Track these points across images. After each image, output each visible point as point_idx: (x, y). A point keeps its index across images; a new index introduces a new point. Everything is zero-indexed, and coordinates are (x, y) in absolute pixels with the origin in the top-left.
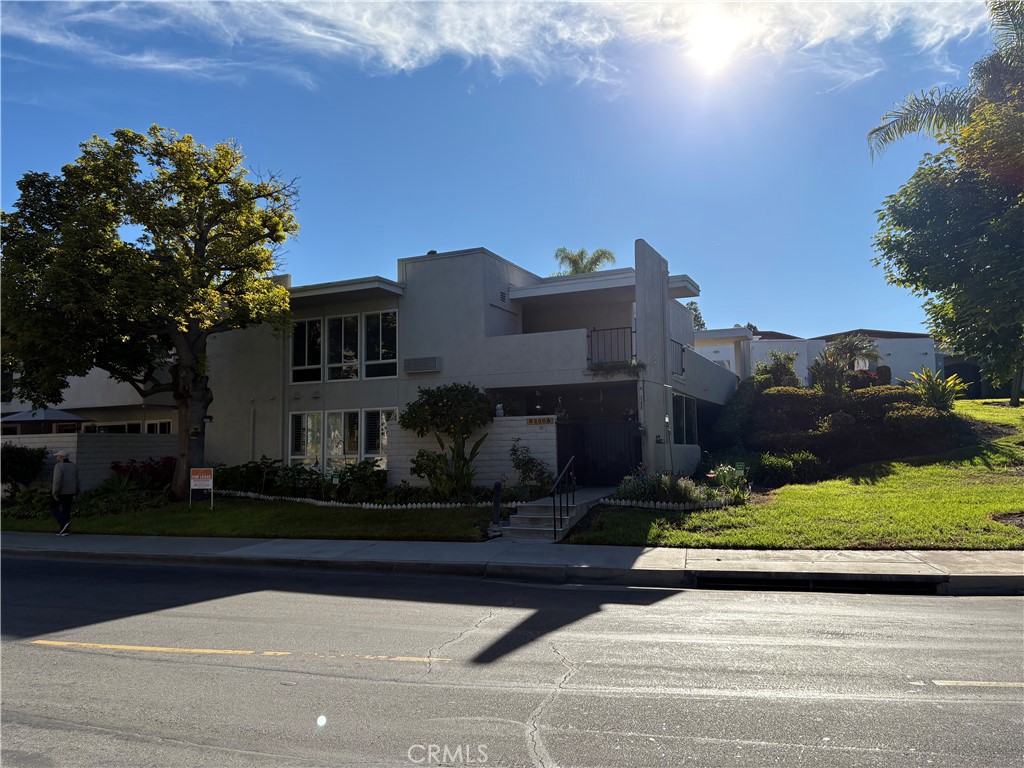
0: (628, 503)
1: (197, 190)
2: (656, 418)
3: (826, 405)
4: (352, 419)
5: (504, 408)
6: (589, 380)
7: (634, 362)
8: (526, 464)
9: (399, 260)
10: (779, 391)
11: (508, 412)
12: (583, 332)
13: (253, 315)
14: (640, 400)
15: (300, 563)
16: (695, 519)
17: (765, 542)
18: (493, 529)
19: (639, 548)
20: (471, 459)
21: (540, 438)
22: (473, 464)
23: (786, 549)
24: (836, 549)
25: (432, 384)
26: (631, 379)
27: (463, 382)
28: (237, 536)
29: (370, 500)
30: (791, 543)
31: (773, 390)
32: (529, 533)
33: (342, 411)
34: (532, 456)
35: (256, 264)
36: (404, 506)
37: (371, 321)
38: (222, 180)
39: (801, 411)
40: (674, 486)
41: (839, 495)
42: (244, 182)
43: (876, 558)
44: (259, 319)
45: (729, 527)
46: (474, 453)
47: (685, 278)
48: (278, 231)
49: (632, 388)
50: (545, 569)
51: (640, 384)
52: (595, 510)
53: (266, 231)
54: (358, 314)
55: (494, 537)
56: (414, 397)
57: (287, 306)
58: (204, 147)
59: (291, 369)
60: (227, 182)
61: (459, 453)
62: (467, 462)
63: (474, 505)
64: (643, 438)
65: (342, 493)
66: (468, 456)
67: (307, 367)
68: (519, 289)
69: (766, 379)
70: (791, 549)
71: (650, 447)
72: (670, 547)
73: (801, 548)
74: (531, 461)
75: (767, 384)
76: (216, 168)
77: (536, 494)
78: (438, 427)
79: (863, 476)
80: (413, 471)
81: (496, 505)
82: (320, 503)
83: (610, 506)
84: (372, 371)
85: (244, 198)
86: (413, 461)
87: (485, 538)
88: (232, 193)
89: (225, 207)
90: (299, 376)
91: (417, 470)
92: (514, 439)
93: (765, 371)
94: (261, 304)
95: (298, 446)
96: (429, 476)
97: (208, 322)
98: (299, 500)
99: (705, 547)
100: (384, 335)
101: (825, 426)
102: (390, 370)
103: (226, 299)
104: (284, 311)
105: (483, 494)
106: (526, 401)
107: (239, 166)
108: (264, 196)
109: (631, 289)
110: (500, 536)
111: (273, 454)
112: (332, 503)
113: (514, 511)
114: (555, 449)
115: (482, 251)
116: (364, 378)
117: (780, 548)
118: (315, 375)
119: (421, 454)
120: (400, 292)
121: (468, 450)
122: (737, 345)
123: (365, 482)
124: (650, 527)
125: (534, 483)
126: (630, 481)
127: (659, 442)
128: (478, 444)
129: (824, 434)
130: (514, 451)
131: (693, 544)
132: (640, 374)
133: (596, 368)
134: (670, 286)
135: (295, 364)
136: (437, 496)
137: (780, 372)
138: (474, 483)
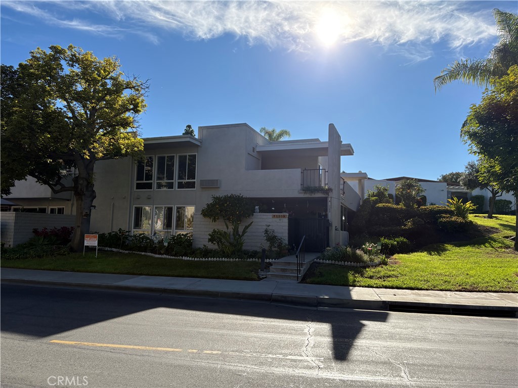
0: (330, 262)
1: (95, 82)
2: (335, 216)
3: (408, 214)
4: (169, 211)
5: (259, 209)
6: (302, 196)
7: (327, 187)
8: (272, 239)
9: (199, 127)
10: (384, 206)
11: (261, 211)
12: (299, 170)
13: (123, 152)
14: (329, 208)
15: (165, 291)
16: (370, 272)
17: (412, 285)
18: (262, 274)
19: (346, 287)
20: (243, 235)
21: (280, 225)
22: (244, 238)
23: (424, 290)
24: (450, 290)
25: (221, 193)
26: (325, 196)
27: (238, 194)
28: (118, 273)
29: (186, 255)
30: (426, 287)
31: (380, 205)
32: (282, 277)
33: (164, 206)
34: (276, 235)
35: (125, 124)
37: (182, 160)
38: (108, 77)
39: (396, 218)
40: (354, 254)
42: (121, 79)
43: (476, 296)
44: (127, 154)
45: (388, 277)
46: (244, 232)
47: (349, 145)
48: (138, 107)
49: (325, 200)
50: (305, 298)
51: (329, 199)
52: (313, 265)
53: (132, 107)
54: (175, 155)
55: (263, 278)
56: (211, 201)
57: (142, 148)
58: (98, 58)
59: (135, 182)
60: (111, 78)
61: (236, 230)
62: (240, 237)
63: (246, 260)
64: (330, 228)
65: (168, 251)
66: (241, 234)
67: (144, 182)
68: (261, 144)
69: (376, 199)
70: (427, 290)
71: (333, 233)
72: (363, 287)
73: (432, 290)
74: (275, 237)
75: (376, 202)
76: (105, 71)
77: (279, 255)
78: (224, 217)
80: (210, 240)
81: (263, 261)
82: (157, 256)
83: (320, 263)
84: (181, 186)
85: (118, 88)
86: (210, 235)
87: (260, 279)
88: (113, 85)
89: (109, 92)
90: (139, 186)
91: (211, 240)
92: (266, 226)
93: (373, 196)
94: (128, 146)
95: (138, 224)
96: (218, 243)
97: (101, 154)
98: (143, 253)
99: (381, 288)
100: (189, 168)
101: (409, 224)
102: (192, 185)
103: (112, 142)
104: (140, 151)
105: (254, 254)
106: (270, 205)
107: (118, 70)
108: (130, 88)
110: (266, 278)
111: (125, 228)
112: (164, 256)
113: (270, 264)
114: (287, 231)
115: (245, 125)
116: (177, 189)
117: (421, 289)
118: (149, 186)
119: (214, 231)
120: (199, 144)
121: (241, 230)
122: (360, 181)
123: (182, 246)
124: (347, 278)
125: (276, 249)
126: (330, 250)
127: (336, 230)
128: (247, 227)
129: (409, 229)
130: (266, 231)
131: (375, 286)
132: (330, 194)
133: (306, 189)
134: (342, 149)
135: (138, 179)
136: (224, 255)
137: (380, 195)
138: (244, 248)
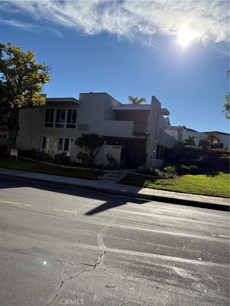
0: (140, 174)
1: (20, 64)
2: (151, 150)
3: (202, 153)
4: (61, 140)
5: (106, 142)
6: (133, 137)
7: (147, 133)
8: (111, 159)
9: (80, 93)
10: (189, 147)
11: (108, 143)
12: (133, 122)
13: (34, 105)
14: (147, 145)
15: (41, 181)
16: (158, 181)
17: (178, 190)
18: (99, 177)
19: (141, 188)
20: (95, 156)
21: (116, 152)
22: (95, 158)
23: (184, 193)
24: (198, 194)
25: (86, 132)
26: (145, 138)
27: (95, 133)
28: (23, 170)
29: (63, 165)
30: (185, 191)
31: (188, 146)
32: (109, 179)
33: (58, 137)
34: (113, 157)
35: (37, 89)
36: (73, 167)
37: (70, 111)
38: (28, 62)
39: (194, 153)
40: (154, 171)
41: (202, 180)
42: (35, 63)
43: (209, 198)
44: (36, 106)
45: (168, 185)
46: (96, 154)
47: (166, 109)
48: (44, 80)
49: (145, 141)
50: (112, 190)
51: (148, 140)
52: (129, 175)
53: (41, 80)
54: (66, 109)
55: (99, 179)
56: (80, 136)
57: (44, 104)
58: (24, 51)
59: (44, 123)
60: (30, 63)
61: (91, 154)
62: (93, 157)
63: (94, 170)
64: (147, 156)
65: (55, 162)
66: (94, 155)
67: (49, 123)
68: (116, 107)
69: (186, 143)
71: (148, 159)
72: (150, 188)
73: (188, 193)
74: (113, 159)
75: (186, 144)
76: (27, 58)
77: (113, 168)
78: (86, 145)
79: (210, 175)
80: (77, 157)
81: (101, 171)
82: (49, 164)
83: (134, 174)
84: (68, 126)
85: (35, 68)
86: (77, 155)
87: (96, 179)
88: (31, 66)
89: (29, 71)
90: (46, 125)
91: (79, 157)
92: (108, 152)
93: (186, 140)
94: (37, 102)
95: (44, 146)
96: (82, 160)
97: (20, 105)
98: (42, 162)
99: (160, 190)
100: (73, 116)
101: (201, 159)
102: (74, 127)
103: (26, 99)
104: (44, 105)
105: (97, 166)
106: (113, 141)
107: (34, 58)
108: (41, 69)
109: (149, 111)
110: (101, 179)
111: (36, 148)
112: (52, 164)
113: (106, 173)
114: (120, 156)
115: (105, 93)
116: (66, 128)
117: (182, 192)
118: (51, 126)
119: (80, 153)
120: (79, 103)
121: (94, 154)
122: (179, 131)
123: (62, 159)
124: (145, 182)
125: (113, 165)
126: (141, 168)
127: (151, 157)
128: (97, 152)
129: (201, 161)
130: (108, 155)
131: (157, 188)
132: (148, 137)
133: (135, 133)
134: (161, 111)
135: (45, 122)
136: (83, 166)
137: (190, 141)
138: (95, 163)
